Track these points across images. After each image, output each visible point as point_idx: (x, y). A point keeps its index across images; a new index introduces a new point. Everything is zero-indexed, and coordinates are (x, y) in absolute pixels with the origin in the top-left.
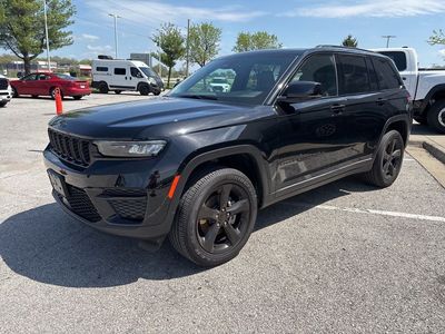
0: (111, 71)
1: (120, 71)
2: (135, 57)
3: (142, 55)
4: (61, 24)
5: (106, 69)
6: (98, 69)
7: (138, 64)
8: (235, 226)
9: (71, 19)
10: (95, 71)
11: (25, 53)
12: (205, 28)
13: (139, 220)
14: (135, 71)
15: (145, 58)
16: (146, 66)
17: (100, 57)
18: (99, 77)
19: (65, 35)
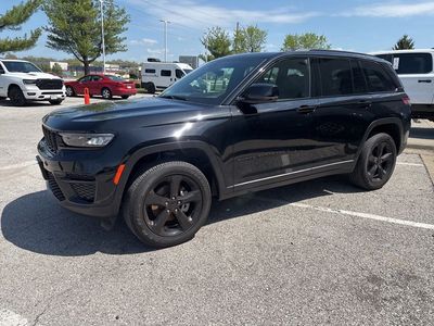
0: (158, 72)
1: (166, 73)
2: (183, 60)
3: (190, 58)
4: (116, 31)
5: (153, 71)
6: (147, 71)
7: (183, 66)
8: (188, 214)
9: (125, 26)
10: (143, 73)
11: (85, 57)
12: (251, 31)
13: (91, 201)
14: (179, 73)
15: (191, 61)
16: (190, 68)
17: (150, 60)
18: (147, 79)
19: (120, 41)
